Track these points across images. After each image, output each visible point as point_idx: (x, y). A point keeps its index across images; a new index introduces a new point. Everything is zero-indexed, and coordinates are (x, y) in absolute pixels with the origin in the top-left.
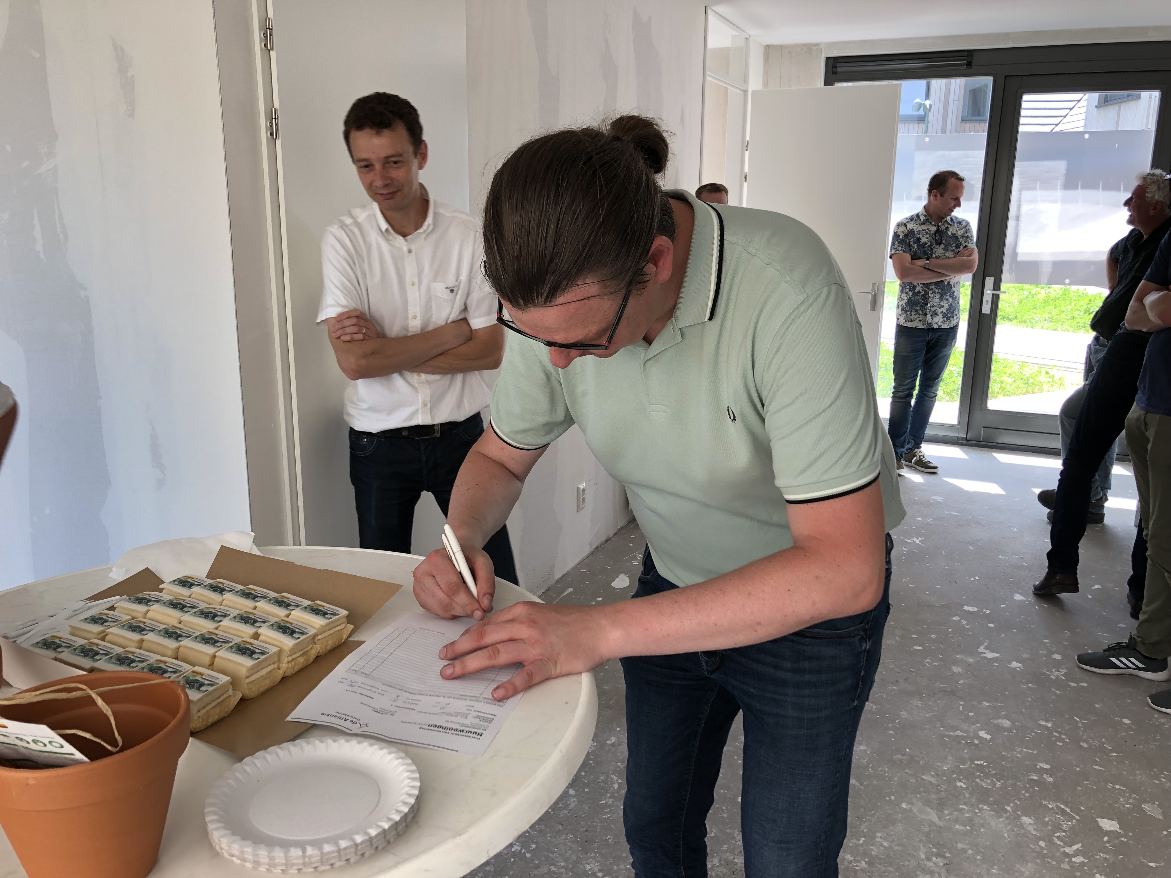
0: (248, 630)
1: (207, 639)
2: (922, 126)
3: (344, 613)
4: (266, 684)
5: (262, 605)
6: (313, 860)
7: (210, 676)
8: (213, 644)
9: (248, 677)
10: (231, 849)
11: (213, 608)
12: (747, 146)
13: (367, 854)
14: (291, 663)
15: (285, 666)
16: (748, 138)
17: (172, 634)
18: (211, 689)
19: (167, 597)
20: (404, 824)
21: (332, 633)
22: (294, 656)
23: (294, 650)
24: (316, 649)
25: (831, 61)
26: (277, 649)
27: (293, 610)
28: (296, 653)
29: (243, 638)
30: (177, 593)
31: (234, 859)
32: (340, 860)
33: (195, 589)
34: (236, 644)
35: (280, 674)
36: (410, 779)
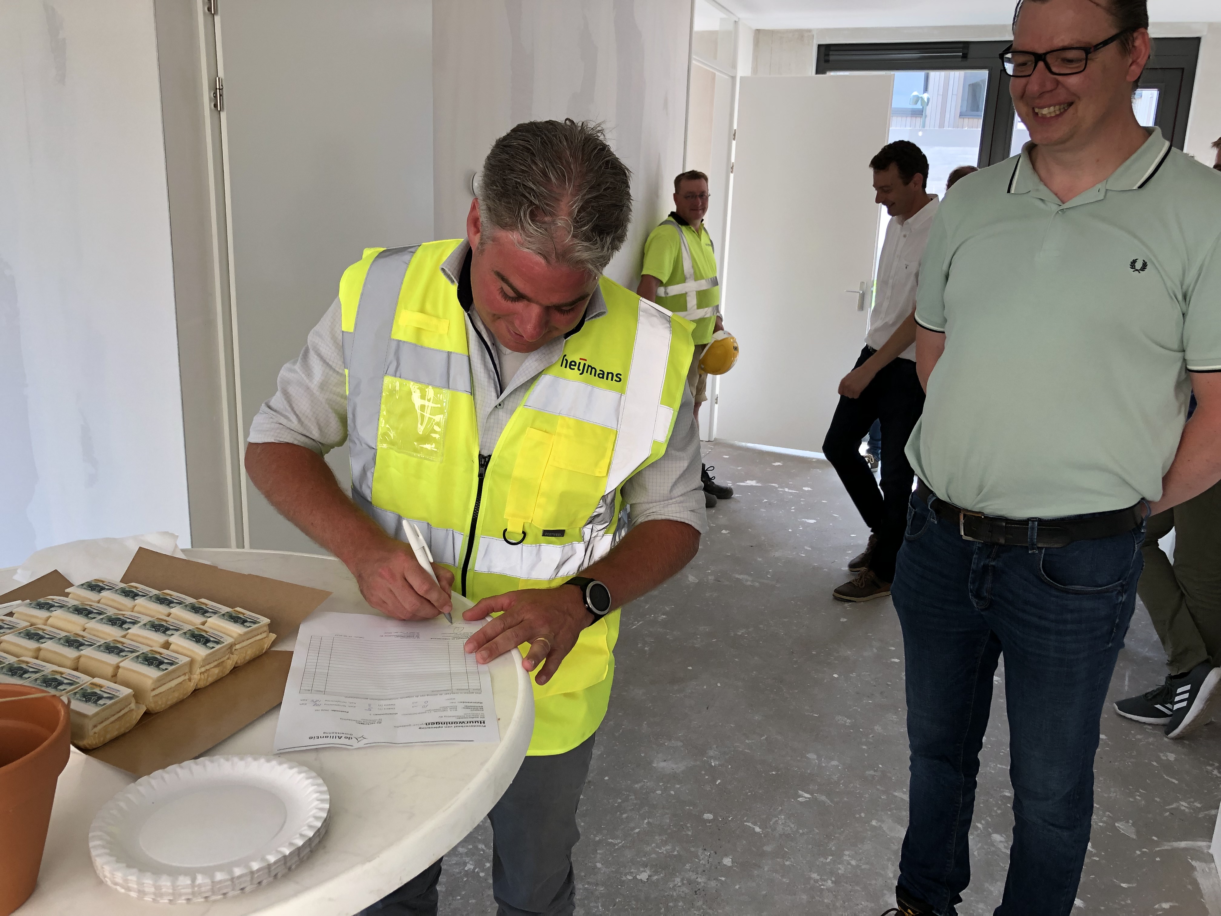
0: (158, 638)
1: (111, 649)
2: (919, 121)
3: (265, 621)
4: (175, 697)
5: (177, 611)
6: (203, 889)
7: (110, 688)
8: (118, 654)
9: (154, 689)
10: (114, 878)
11: (122, 614)
12: (734, 135)
13: (264, 882)
14: (203, 674)
15: (197, 678)
16: (735, 127)
17: (73, 643)
18: (109, 702)
19: (71, 601)
20: (308, 850)
21: (252, 643)
22: (208, 667)
23: (207, 661)
24: (232, 659)
25: (823, 49)
26: (188, 659)
27: (210, 617)
28: (210, 664)
29: (151, 647)
30: (85, 598)
31: (118, 888)
32: (233, 890)
33: (104, 593)
34: (143, 653)
35: (191, 686)
36: (318, 800)
